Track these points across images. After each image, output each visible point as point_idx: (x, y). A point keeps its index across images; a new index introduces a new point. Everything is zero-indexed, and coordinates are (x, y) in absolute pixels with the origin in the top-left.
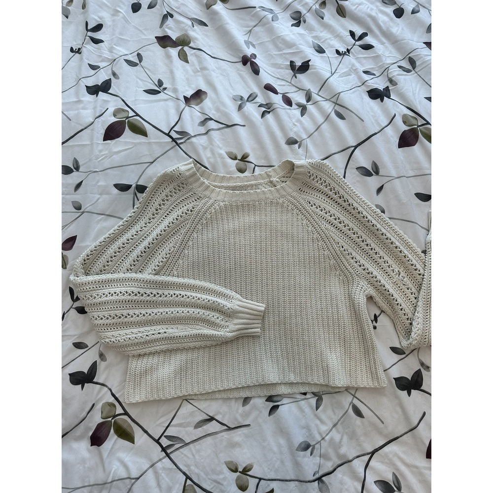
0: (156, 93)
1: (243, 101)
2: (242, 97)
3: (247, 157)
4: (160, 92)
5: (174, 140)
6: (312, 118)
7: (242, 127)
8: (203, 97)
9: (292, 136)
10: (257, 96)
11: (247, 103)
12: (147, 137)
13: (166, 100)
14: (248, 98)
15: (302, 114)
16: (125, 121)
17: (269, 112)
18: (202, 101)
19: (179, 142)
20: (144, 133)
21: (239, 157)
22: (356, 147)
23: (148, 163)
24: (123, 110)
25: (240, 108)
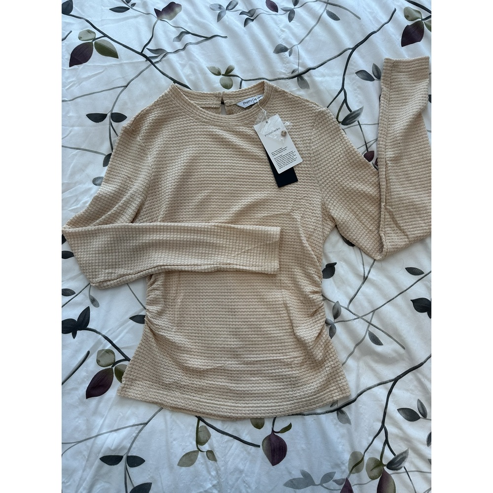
0: (124, 10)
1: (222, 10)
2: (220, 6)
3: (232, 70)
4: (129, 9)
5: (148, 59)
6: (302, 22)
7: (223, 39)
8: (177, 9)
9: (281, 43)
10: (237, 4)
11: (227, 12)
12: (118, 58)
13: (136, 17)
14: (227, 7)
15: (290, 19)
16: (92, 43)
17: (253, 20)
18: (176, 14)
19: (154, 61)
20: (114, 54)
21: (223, 72)
22: (354, 49)
23: (121, 87)
24: (89, 32)
25: (219, 17)
